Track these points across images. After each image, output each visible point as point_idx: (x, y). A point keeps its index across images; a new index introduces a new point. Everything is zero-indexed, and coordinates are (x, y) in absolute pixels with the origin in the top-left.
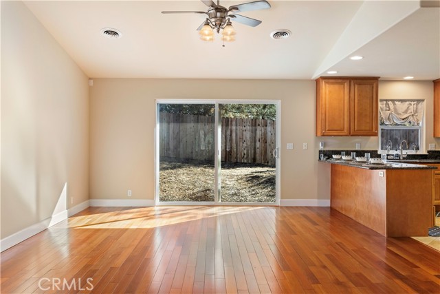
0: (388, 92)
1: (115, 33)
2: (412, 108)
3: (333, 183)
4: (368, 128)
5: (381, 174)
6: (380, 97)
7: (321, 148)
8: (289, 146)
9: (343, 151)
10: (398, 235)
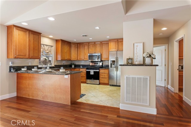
2: (49, 49)
4: (37, 55)
7: (11, 65)
9: (25, 66)
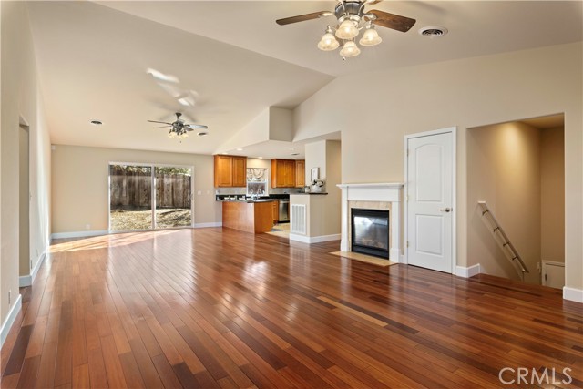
0: (251, 164)
1: (100, 123)
2: (262, 173)
3: (224, 213)
4: (241, 183)
5: (252, 205)
6: (248, 166)
7: (217, 193)
8: (199, 193)
10: (259, 232)
